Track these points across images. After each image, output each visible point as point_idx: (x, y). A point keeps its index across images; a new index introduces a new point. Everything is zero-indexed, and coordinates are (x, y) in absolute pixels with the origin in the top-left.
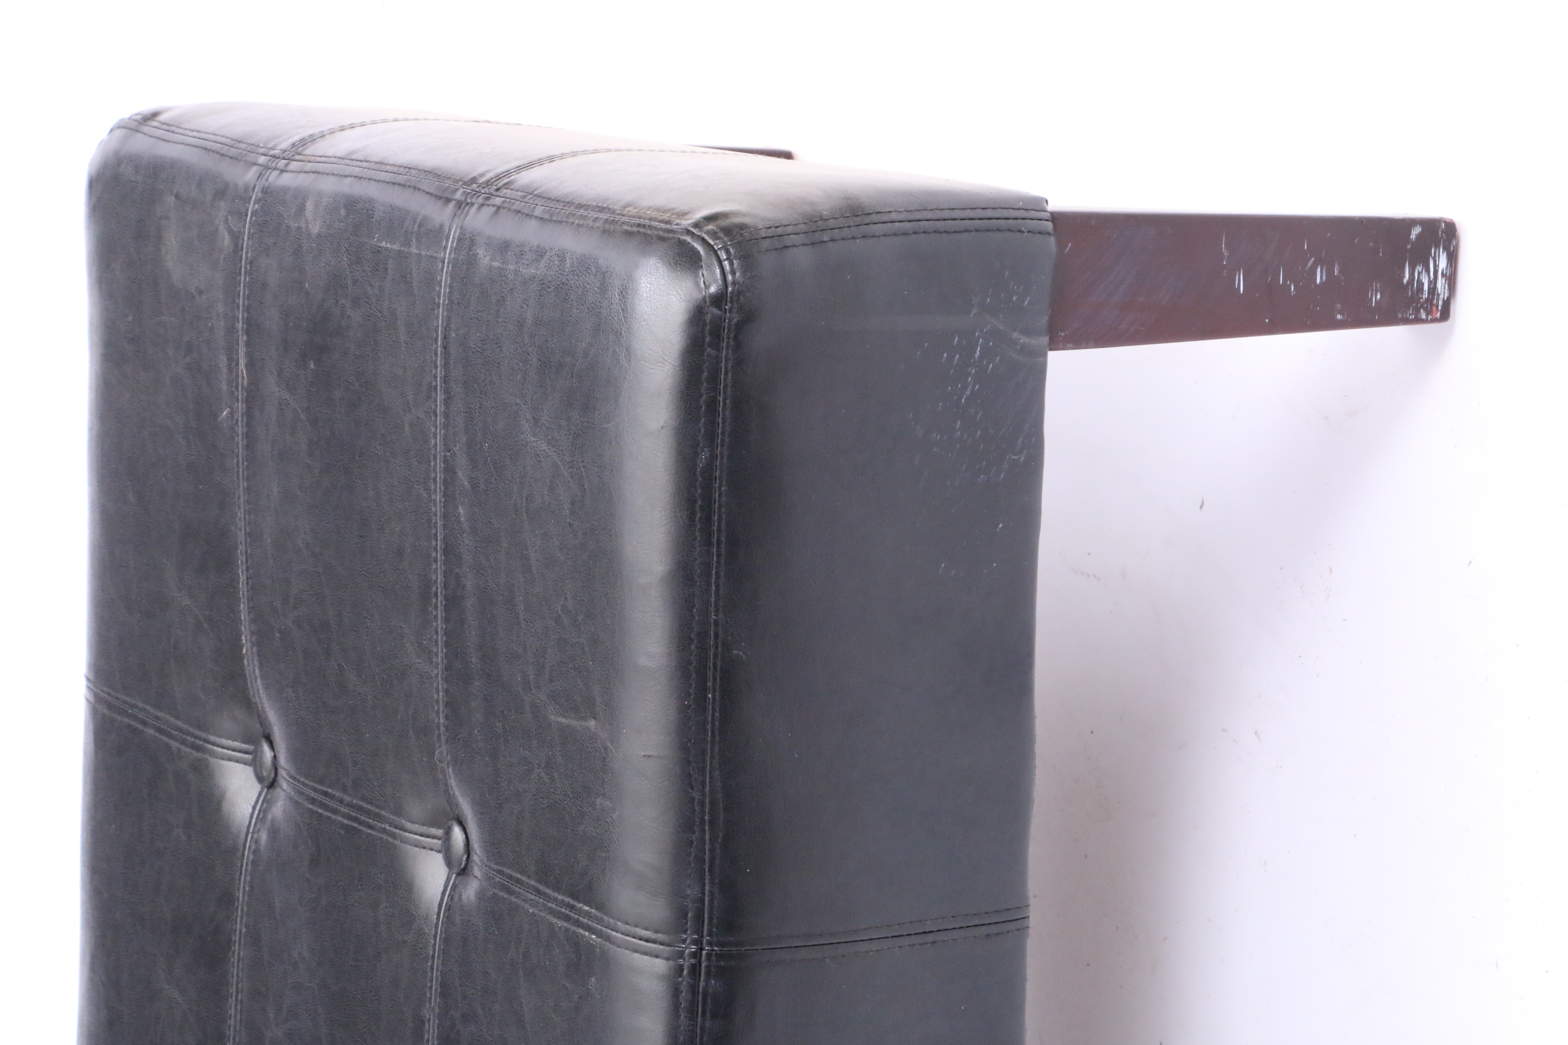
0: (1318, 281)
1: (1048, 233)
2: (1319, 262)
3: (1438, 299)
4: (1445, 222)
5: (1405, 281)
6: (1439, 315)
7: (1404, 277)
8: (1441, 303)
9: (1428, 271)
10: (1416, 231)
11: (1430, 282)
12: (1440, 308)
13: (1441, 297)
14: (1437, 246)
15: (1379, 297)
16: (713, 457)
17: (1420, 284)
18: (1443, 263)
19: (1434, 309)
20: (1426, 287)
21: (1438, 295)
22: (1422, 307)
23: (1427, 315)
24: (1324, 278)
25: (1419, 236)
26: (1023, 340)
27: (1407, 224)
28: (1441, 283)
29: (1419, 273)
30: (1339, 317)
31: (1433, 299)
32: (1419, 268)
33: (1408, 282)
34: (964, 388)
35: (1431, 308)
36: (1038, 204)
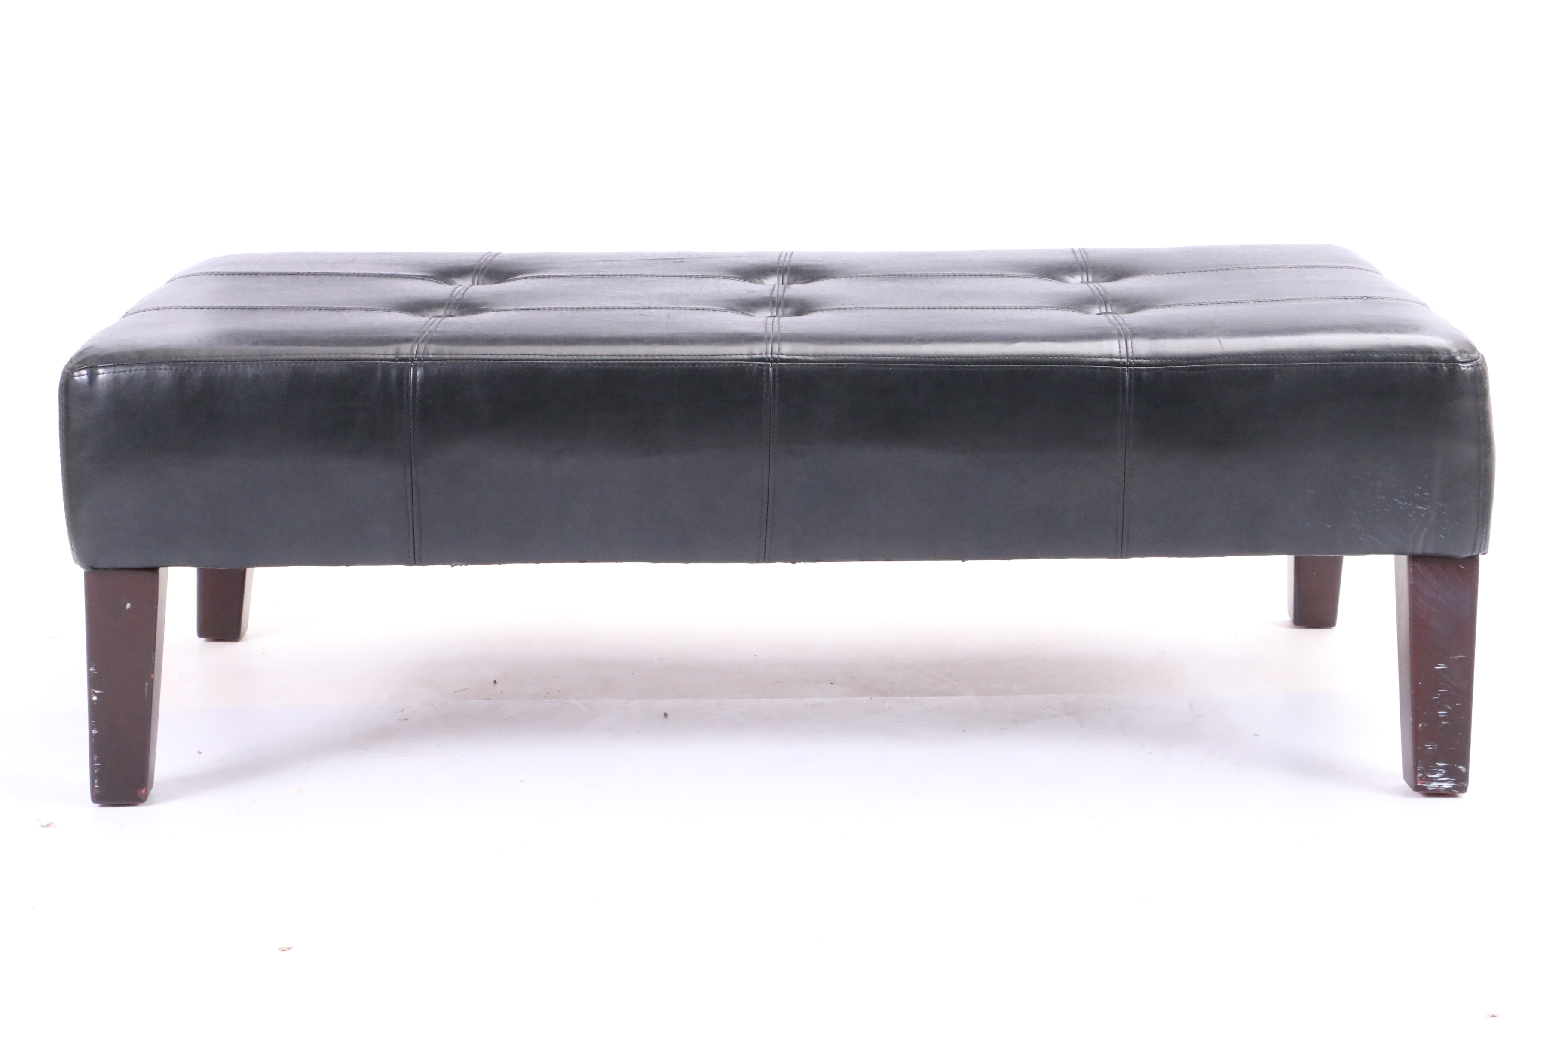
0: (1439, 712)
1: (1473, 550)
2: (1450, 713)
3: (1427, 784)
4: (1467, 786)
5: (1438, 764)
6: (1419, 784)
7: (1440, 763)
8: (1425, 785)
9: (1442, 777)
10: (1462, 768)
11: (1436, 778)
12: (1423, 785)
13: (1428, 785)
14: (1455, 782)
15: (1430, 748)
16: (1375, 360)
17: (1435, 773)
18: (1446, 785)
19: (1422, 782)
20: (1434, 776)
21: (1429, 784)
22: (1424, 774)
23: (1419, 777)
24: (1441, 716)
25: (1460, 770)
26: (1423, 535)
27: (1466, 763)
28: (1435, 785)
29: (1441, 772)
30: (1420, 725)
31: (1428, 781)
32: (1444, 771)
33: (1437, 765)
34: (1401, 500)
35: (1423, 780)
36: (1484, 548)
